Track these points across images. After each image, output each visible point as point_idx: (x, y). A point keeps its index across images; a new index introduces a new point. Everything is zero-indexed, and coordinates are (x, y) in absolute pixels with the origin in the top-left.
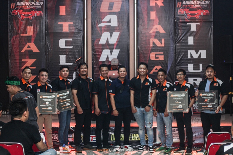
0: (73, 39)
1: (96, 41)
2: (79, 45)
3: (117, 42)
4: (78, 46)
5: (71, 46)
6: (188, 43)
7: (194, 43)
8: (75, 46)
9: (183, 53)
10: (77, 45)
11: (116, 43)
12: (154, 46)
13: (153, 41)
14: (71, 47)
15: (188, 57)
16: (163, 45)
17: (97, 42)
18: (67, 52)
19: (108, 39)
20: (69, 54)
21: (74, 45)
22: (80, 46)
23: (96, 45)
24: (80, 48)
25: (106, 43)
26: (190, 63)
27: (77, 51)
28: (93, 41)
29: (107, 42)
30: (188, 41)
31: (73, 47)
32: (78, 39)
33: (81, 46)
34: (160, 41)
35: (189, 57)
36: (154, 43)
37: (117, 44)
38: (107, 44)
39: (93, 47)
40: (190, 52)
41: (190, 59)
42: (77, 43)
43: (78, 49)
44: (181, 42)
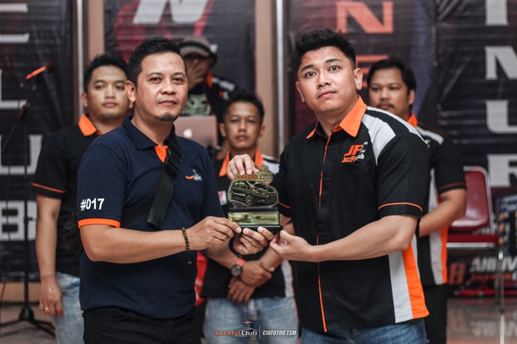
0: (29, 7)
1: (121, 13)
2: (54, 28)
3: (205, 15)
4: (50, 32)
5: (22, 33)
6: (484, 17)
7: (509, 17)
8: (38, 32)
9: (468, 59)
10: (46, 28)
11: (202, 20)
12: (351, 30)
13: (348, 12)
14: (24, 38)
15: (484, 73)
16: (388, 28)
17: (124, 17)
18: (7, 58)
19: (168, 6)
20: (16, 65)
21: (34, 28)
22: (59, 31)
23: (120, 28)
24: (58, 41)
25: (161, 21)
26: (494, 97)
27: (48, 51)
28: (109, 14)
29: (167, 15)
30: (484, 11)
31: (31, 38)
32: (50, 7)
33: (63, 32)
34: (377, 10)
35: (491, 73)
36: (351, 20)
37: (203, 24)
38: (165, 24)
39: (111, 37)
40: (492, 53)
41: (493, 84)
42: (47, 22)
43: (49, 46)
44: (456, 14)
